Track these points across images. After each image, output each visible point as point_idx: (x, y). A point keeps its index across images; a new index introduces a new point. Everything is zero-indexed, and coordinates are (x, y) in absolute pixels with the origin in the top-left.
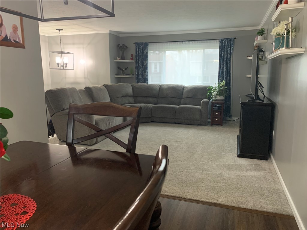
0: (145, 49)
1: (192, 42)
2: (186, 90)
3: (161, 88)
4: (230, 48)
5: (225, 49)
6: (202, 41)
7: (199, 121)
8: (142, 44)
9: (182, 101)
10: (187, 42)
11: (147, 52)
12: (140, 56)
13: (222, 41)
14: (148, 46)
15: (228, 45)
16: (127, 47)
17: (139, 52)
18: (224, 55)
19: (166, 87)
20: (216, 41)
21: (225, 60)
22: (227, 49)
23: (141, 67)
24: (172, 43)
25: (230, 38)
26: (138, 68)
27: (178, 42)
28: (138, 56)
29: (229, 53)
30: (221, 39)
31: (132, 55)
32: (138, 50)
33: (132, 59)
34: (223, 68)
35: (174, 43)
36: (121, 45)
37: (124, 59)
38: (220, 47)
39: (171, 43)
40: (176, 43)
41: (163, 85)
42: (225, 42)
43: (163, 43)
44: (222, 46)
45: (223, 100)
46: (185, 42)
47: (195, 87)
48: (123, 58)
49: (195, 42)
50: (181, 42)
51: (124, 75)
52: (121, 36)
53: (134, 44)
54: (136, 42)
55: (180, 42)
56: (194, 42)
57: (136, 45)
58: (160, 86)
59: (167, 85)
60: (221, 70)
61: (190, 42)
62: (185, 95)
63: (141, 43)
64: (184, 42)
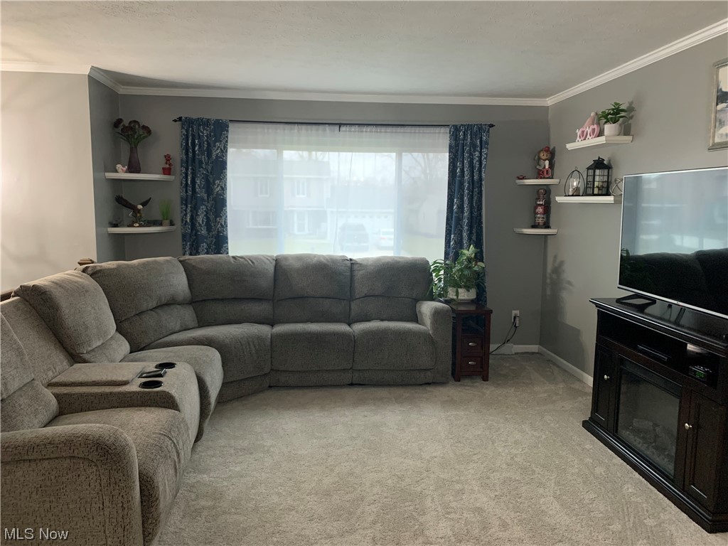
0: (216, 141)
1: (369, 129)
2: (361, 272)
3: (279, 265)
4: (481, 153)
5: (466, 155)
6: (399, 129)
7: (429, 373)
8: (206, 123)
9: (355, 307)
10: (353, 128)
11: (224, 151)
12: (201, 162)
13: (455, 131)
14: (227, 131)
15: (473, 146)
16: (147, 130)
17: (197, 148)
18: (462, 171)
19: (297, 265)
20: (437, 130)
21: (466, 185)
22: (471, 154)
23: (203, 200)
24: (309, 127)
25: (477, 125)
26: (190, 200)
27: (327, 127)
28: (191, 161)
29: (477, 166)
30: (453, 126)
31: (168, 158)
32: (193, 143)
33: (167, 171)
34: (461, 207)
35: (314, 127)
36: (126, 123)
37: (139, 172)
38: (450, 147)
39: (304, 127)
40: (321, 127)
41: (286, 258)
42: (465, 134)
43: (278, 126)
44: (457, 145)
45: (472, 301)
46: (348, 128)
47: (388, 263)
48: (133, 168)
49: (379, 129)
50: (337, 127)
51: (141, 226)
52: (122, 90)
53: (175, 121)
54: (184, 116)
55: (332, 127)
56: (374, 129)
57: (183, 124)
58: (274, 262)
59: (299, 258)
60: (456, 213)
61: (364, 129)
62: (361, 290)
63: (202, 119)
64: (343, 128)
